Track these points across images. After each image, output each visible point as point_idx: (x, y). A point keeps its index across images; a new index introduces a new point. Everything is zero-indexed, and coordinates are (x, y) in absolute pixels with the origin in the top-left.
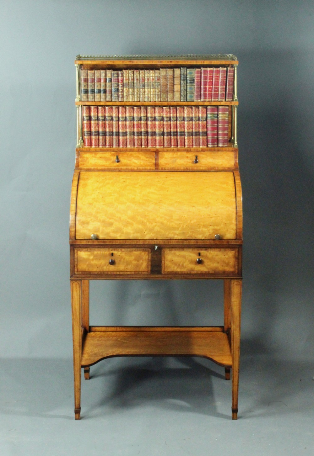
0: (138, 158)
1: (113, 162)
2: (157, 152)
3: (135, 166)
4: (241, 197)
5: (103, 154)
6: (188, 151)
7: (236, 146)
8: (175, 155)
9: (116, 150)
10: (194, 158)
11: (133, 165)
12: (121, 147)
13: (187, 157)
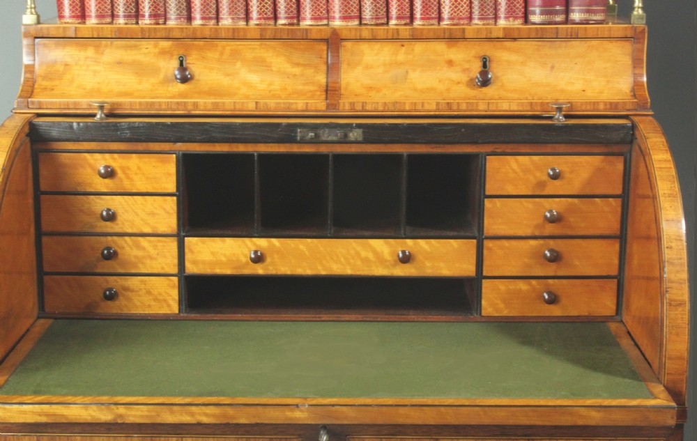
0: (260, 64)
1: (166, 81)
2: (334, 42)
3: (247, 97)
4: (679, 221)
5: (127, 47)
6: (452, 38)
7: (640, 17)
8: (402, 56)
9: (176, 34)
10: (477, 67)
11: (244, 90)
12: (197, 22)
13: (450, 63)
